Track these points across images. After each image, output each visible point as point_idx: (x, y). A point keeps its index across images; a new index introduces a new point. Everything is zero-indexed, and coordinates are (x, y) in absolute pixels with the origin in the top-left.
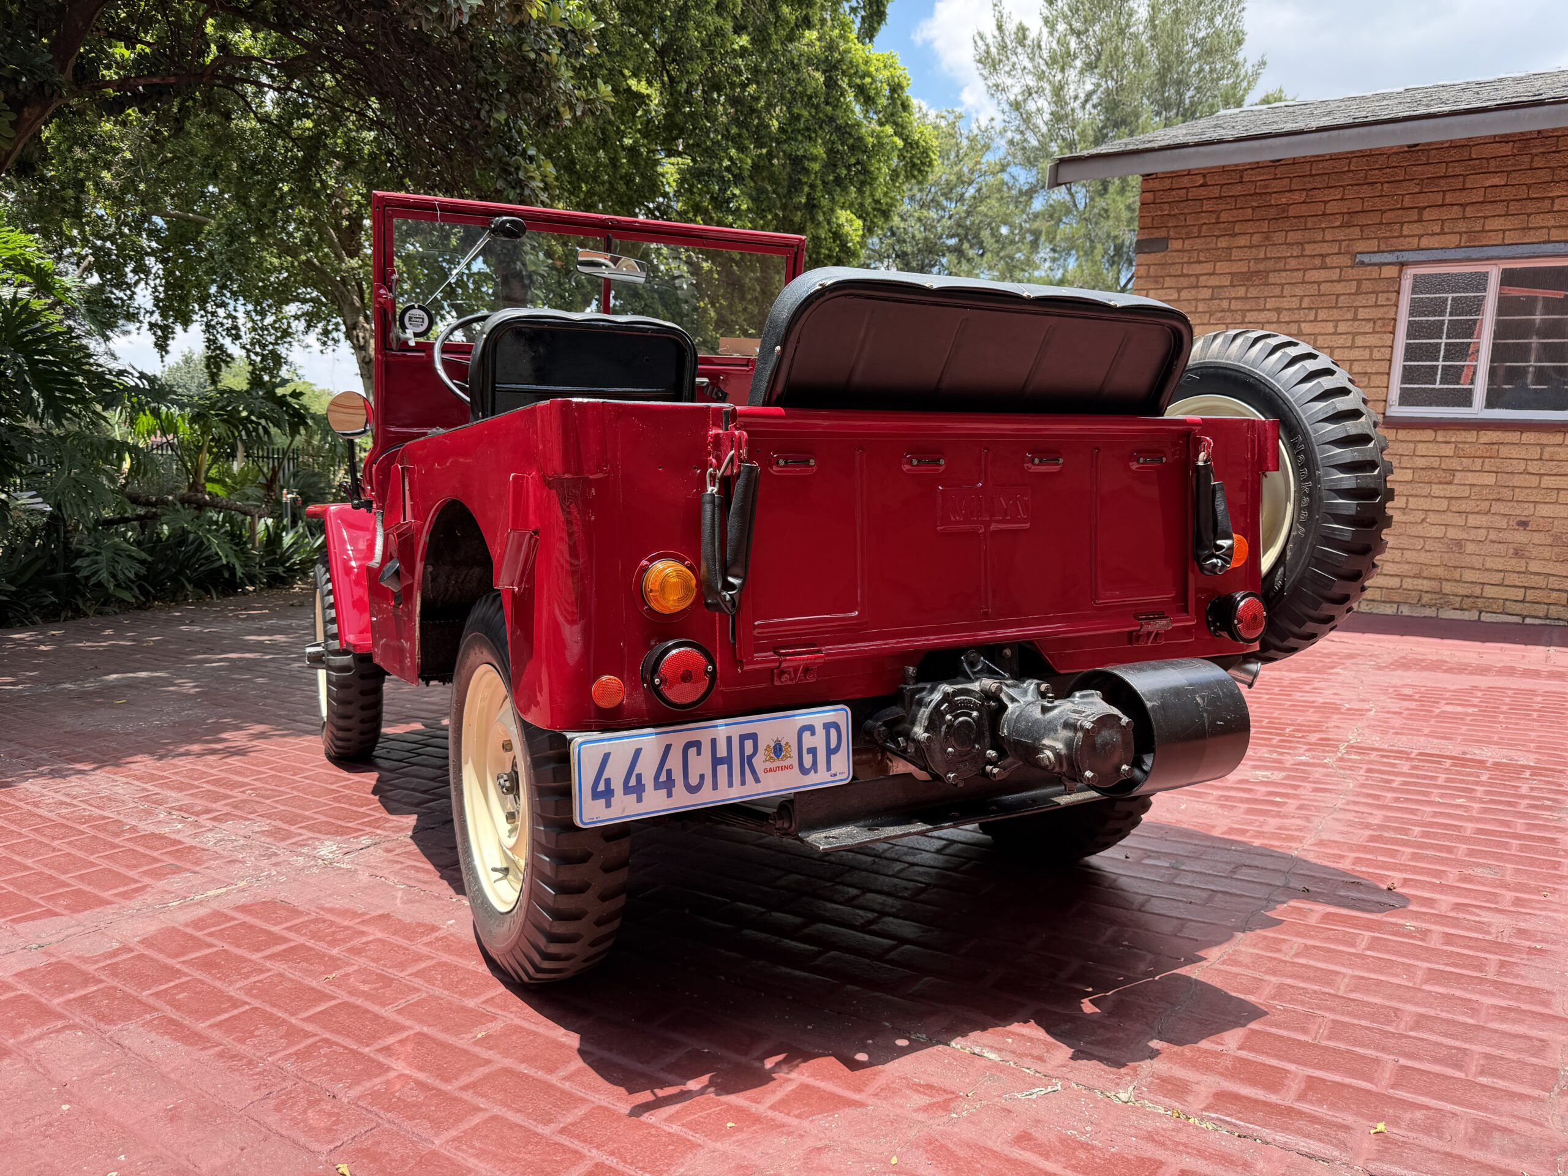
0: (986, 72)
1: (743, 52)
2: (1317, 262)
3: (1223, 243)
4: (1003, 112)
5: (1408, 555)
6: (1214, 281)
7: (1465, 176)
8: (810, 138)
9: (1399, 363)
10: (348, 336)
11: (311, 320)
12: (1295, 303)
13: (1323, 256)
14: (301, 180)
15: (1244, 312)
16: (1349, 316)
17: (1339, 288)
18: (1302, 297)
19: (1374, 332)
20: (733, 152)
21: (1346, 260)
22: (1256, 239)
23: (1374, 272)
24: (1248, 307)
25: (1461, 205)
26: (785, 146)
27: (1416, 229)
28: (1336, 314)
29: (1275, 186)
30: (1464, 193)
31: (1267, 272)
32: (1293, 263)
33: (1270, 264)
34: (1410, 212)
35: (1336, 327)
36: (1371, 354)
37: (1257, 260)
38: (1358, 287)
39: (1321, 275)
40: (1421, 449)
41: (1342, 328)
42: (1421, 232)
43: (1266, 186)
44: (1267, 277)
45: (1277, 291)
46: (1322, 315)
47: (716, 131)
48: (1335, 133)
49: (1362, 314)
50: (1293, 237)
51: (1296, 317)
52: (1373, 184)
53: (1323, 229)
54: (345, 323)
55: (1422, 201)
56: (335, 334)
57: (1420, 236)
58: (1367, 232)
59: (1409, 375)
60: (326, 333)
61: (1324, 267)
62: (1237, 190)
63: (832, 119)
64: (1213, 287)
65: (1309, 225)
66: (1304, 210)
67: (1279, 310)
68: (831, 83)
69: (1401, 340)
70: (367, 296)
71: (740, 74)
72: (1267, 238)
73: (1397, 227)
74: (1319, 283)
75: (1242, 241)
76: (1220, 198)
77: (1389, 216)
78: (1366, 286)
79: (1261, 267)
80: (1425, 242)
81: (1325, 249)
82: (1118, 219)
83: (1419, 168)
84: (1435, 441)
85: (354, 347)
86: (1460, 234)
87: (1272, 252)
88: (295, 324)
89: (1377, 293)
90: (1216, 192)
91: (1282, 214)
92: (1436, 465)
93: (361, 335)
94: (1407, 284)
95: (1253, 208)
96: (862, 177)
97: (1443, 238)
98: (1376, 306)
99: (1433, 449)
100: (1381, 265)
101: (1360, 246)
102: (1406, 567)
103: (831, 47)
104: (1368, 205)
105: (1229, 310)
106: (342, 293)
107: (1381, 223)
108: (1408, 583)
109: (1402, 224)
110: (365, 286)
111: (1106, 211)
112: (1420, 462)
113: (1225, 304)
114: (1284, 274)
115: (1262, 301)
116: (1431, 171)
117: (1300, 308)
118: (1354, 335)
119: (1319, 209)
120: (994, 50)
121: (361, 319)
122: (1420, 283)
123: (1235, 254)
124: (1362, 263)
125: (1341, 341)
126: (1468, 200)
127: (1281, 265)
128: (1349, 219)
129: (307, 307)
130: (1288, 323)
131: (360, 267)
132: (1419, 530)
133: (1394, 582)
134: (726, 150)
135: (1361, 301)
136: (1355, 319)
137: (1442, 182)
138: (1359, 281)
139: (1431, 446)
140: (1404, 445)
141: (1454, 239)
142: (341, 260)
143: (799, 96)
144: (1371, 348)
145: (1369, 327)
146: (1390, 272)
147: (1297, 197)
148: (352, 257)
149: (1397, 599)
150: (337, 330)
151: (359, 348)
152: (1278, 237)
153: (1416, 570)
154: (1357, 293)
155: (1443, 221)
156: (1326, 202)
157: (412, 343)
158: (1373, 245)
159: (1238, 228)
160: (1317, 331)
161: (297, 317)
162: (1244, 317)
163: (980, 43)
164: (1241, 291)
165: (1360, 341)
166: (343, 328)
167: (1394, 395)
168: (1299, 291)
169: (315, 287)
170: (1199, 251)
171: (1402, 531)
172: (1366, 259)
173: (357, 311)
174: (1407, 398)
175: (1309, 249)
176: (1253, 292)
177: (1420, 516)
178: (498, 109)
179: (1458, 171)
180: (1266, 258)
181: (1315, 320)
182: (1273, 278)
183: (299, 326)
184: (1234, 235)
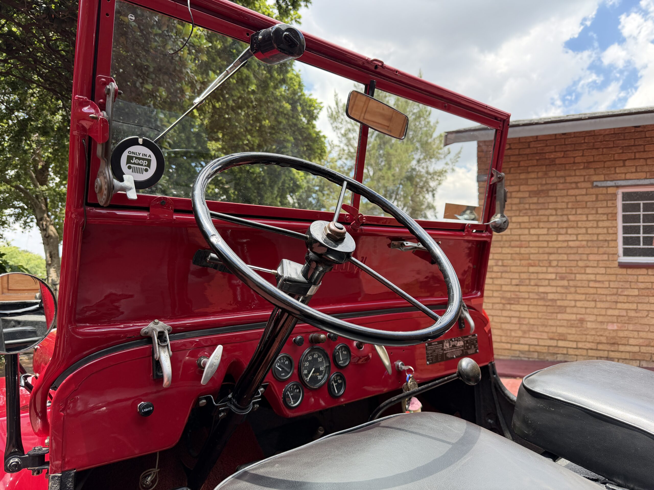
0: (332, 121)
1: (253, 92)
2: (574, 185)
3: (523, 176)
4: (339, 137)
5: (641, 334)
6: (520, 195)
7: (644, 145)
8: (285, 132)
9: (620, 236)
10: (38, 224)
11: (18, 217)
12: (564, 206)
13: (576, 183)
14: (16, 141)
15: (538, 210)
16: (594, 212)
17: (586, 198)
18: (567, 203)
19: (608, 220)
20: (249, 137)
21: (589, 185)
22: (540, 174)
23: (604, 191)
24: (539, 207)
25: (644, 159)
26: (274, 136)
27: (623, 170)
28: (586, 211)
29: (547, 149)
30: (645, 153)
31: (548, 190)
32: (561, 186)
33: (549, 187)
34: (619, 162)
35: (587, 217)
36: (608, 231)
37: (542, 185)
38: (597, 197)
39: (576, 192)
40: (641, 279)
41: (590, 218)
42: (626, 171)
43: (543, 150)
44: (548, 193)
45: (554, 200)
46: (579, 211)
47: (240, 127)
48: (598, 120)
49: (600, 211)
50: (559, 173)
51: (566, 213)
52: (597, 149)
53: (575, 170)
54: (36, 218)
55: (624, 157)
56: (31, 224)
57: (626, 173)
58: (598, 171)
59: (626, 241)
60: (25, 223)
61: (577, 188)
62: (528, 151)
63: (295, 125)
64: (520, 198)
65: (567, 168)
66: (563, 161)
67: (556, 209)
68: (294, 109)
69: (620, 224)
70: (49, 206)
71: (252, 102)
72: (546, 174)
73: (613, 169)
74: (576, 196)
75: (533, 175)
76: (519, 155)
77: (607, 164)
78: (600, 197)
79: (544, 188)
80: (628, 176)
81: (576, 179)
82: (388, 179)
83: (621, 142)
84: (647, 274)
85: (41, 230)
86: (646, 172)
87: (549, 181)
88: (8, 218)
89: (607, 201)
90: (517, 152)
91: (552, 163)
92: (650, 287)
93: (44, 223)
94: (620, 197)
95: (537, 160)
96: (310, 152)
97: (637, 174)
98: (607, 207)
99: (647, 279)
100: (607, 187)
101: (595, 178)
102: (641, 341)
103: (294, 93)
104: (596, 159)
105: (530, 209)
106: (36, 203)
107: (604, 167)
108: (644, 349)
109: (615, 168)
110: (48, 200)
111: (383, 177)
112: (642, 286)
113: (527, 206)
114: (556, 192)
115: (546, 205)
116: (626, 143)
117: (567, 208)
118: (598, 221)
119: (572, 160)
120: (334, 113)
121: (45, 215)
122: (626, 196)
123: (530, 182)
124: (597, 186)
125: (590, 224)
126: (648, 157)
127: (554, 187)
128: (588, 165)
129: (17, 211)
130: (562, 215)
131: (47, 190)
132: (645, 321)
133: (636, 349)
134: (245, 136)
135: (599, 204)
136: (597, 213)
137: (633, 148)
138: (597, 195)
139: (646, 277)
140: (631, 277)
141: (644, 175)
142: (36, 186)
143: (280, 113)
144: (607, 228)
145: (605, 217)
146: (611, 190)
147: (559, 155)
148: (42, 184)
149: (639, 358)
150: (32, 221)
151: (44, 230)
152: (552, 174)
153: (647, 342)
154: (597, 200)
155: (636, 166)
156: (575, 157)
157: (132, 195)
158: (602, 177)
159: (530, 169)
160: (577, 219)
161: (10, 215)
162: (538, 212)
163: (330, 110)
164: (535, 200)
165: (601, 224)
166: (35, 220)
167: (621, 252)
168: (565, 200)
169: (21, 200)
170: (510, 180)
171: (636, 321)
172: (599, 184)
173: (43, 212)
174: (627, 253)
175: (569, 179)
176: (541, 200)
177: (645, 313)
178: (147, 83)
179: (640, 143)
180: (546, 184)
181: (576, 214)
182: (551, 193)
183: (12, 219)
184: (528, 173)
